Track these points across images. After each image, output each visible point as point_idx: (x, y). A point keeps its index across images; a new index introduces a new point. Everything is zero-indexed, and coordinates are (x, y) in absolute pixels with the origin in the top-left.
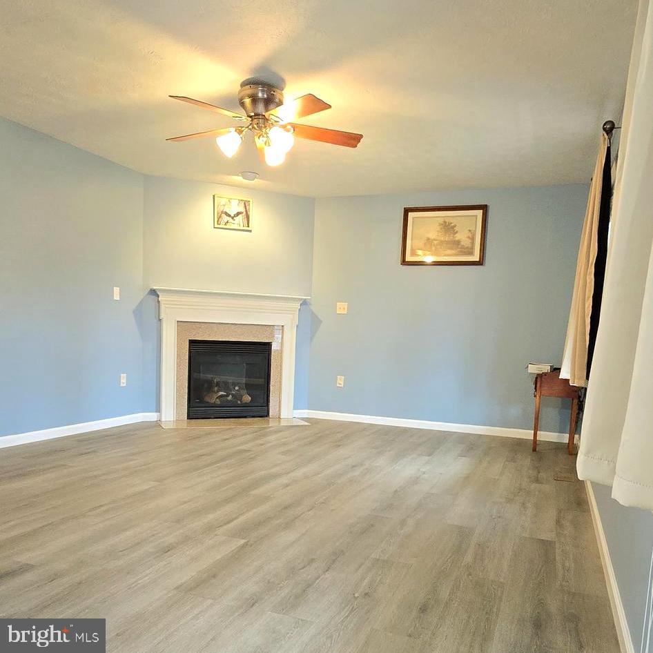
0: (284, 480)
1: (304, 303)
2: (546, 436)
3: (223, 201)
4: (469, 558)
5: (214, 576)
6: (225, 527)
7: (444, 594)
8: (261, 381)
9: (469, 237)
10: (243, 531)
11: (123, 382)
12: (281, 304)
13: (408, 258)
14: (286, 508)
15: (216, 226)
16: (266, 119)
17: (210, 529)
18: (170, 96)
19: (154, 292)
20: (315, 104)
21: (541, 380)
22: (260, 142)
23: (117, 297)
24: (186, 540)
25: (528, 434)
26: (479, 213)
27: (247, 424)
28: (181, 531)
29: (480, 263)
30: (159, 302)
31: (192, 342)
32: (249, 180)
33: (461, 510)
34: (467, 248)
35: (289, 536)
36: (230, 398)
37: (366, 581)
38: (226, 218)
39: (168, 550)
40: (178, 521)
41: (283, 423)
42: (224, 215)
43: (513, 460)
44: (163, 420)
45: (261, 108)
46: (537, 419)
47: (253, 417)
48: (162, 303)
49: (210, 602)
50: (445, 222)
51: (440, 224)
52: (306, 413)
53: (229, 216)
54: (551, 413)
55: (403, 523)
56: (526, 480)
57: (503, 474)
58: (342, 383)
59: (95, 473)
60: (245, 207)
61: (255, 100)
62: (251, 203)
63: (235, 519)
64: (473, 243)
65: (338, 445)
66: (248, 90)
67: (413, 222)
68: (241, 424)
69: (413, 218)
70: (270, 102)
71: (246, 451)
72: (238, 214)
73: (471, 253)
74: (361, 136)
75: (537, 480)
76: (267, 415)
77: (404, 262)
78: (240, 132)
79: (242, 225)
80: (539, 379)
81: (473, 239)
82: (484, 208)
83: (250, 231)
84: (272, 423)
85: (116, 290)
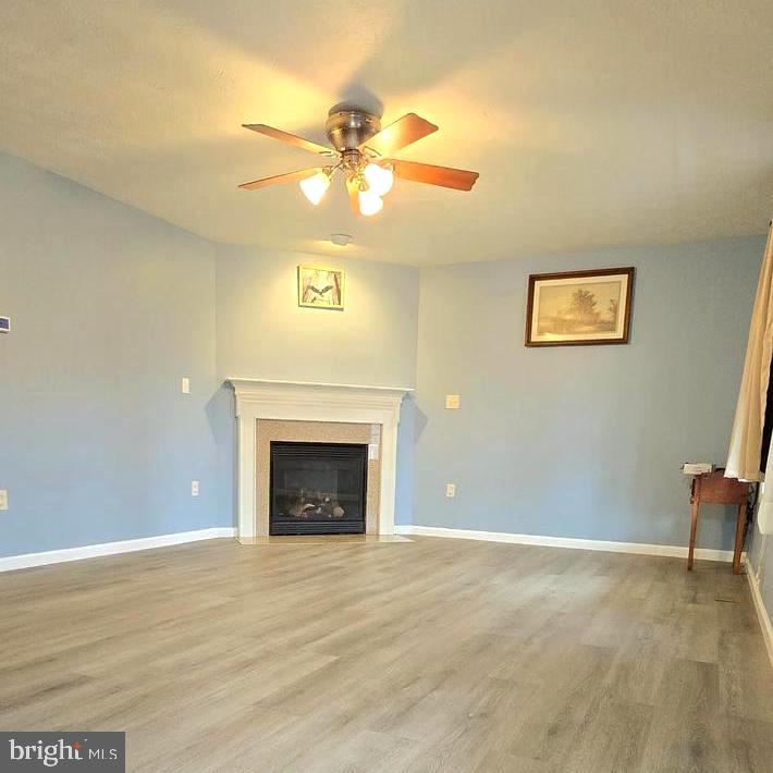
0: (384, 597)
1: (407, 396)
2: (705, 554)
3: (310, 273)
4: (608, 680)
5: (301, 692)
6: (315, 644)
7: (579, 716)
8: (357, 497)
9: (610, 309)
10: (334, 648)
11: (195, 491)
12: (379, 398)
13: (534, 338)
14: (385, 625)
15: (301, 304)
16: (359, 155)
17: (295, 645)
18: (244, 126)
19: (228, 385)
20: (419, 128)
21: (700, 484)
22: (352, 186)
23: (186, 390)
24: (267, 656)
25: (682, 552)
26: (624, 278)
27: (339, 541)
28: (262, 647)
29: (624, 341)
30: (235, 396)
31: (273, 444)
32: (340, 244)
33: (600, 631)
34: (609, 322)
35: (389, 654)
36: (319, 511)
37: (482, 701)
38: (313, 294)
39: (247, 665)
40: (259, 637)
41: (382, 540)
42: (310, 291)
43: (663, 579)
44: (241, 535)
45: (353, 141)
46: (694, 530)
47: (346, 533)
48: (238, 397)
49: (294, 718)
50: (580, 291)
51: (574, 295)
52: (408, 530)
53: (317, 291)
54: (712, 527)
55: (528, 642)
56: (679, 600)
57: (651, 596)
58: (453, 492)
59: (164, 588)
60: (336, 280)
61: (345, 130)
62: (342, 275)
63: (327, 635)
64: (616, 317)
65: (449, 562)
66: (338, 119)
67: (541, 295)
68: (333, 540)
69: (541, 288)
70: (364, 132)
71: (337, 568)
72: (327, 289)
73: (613, 329)
74: (476, 175)
75: (694, 601)
76: (363, 531)
77: (529, 343)
78: (328, 173)
79: (331, 302)
80: (698, 481)
81: (615, 310)
82: (630, 272)
83: (342, 310)
84: (368, 540)
85: (186, 382)
